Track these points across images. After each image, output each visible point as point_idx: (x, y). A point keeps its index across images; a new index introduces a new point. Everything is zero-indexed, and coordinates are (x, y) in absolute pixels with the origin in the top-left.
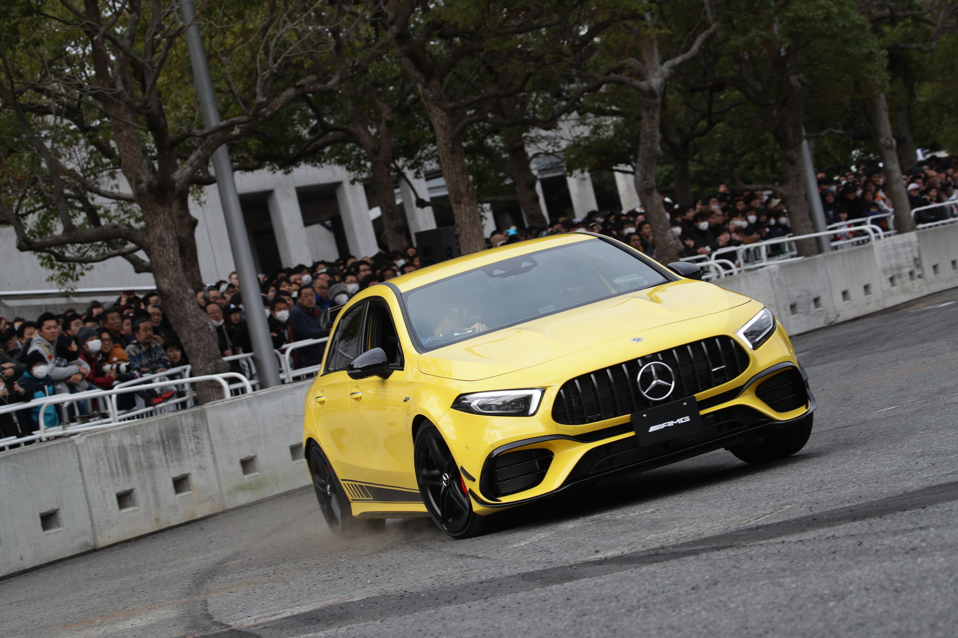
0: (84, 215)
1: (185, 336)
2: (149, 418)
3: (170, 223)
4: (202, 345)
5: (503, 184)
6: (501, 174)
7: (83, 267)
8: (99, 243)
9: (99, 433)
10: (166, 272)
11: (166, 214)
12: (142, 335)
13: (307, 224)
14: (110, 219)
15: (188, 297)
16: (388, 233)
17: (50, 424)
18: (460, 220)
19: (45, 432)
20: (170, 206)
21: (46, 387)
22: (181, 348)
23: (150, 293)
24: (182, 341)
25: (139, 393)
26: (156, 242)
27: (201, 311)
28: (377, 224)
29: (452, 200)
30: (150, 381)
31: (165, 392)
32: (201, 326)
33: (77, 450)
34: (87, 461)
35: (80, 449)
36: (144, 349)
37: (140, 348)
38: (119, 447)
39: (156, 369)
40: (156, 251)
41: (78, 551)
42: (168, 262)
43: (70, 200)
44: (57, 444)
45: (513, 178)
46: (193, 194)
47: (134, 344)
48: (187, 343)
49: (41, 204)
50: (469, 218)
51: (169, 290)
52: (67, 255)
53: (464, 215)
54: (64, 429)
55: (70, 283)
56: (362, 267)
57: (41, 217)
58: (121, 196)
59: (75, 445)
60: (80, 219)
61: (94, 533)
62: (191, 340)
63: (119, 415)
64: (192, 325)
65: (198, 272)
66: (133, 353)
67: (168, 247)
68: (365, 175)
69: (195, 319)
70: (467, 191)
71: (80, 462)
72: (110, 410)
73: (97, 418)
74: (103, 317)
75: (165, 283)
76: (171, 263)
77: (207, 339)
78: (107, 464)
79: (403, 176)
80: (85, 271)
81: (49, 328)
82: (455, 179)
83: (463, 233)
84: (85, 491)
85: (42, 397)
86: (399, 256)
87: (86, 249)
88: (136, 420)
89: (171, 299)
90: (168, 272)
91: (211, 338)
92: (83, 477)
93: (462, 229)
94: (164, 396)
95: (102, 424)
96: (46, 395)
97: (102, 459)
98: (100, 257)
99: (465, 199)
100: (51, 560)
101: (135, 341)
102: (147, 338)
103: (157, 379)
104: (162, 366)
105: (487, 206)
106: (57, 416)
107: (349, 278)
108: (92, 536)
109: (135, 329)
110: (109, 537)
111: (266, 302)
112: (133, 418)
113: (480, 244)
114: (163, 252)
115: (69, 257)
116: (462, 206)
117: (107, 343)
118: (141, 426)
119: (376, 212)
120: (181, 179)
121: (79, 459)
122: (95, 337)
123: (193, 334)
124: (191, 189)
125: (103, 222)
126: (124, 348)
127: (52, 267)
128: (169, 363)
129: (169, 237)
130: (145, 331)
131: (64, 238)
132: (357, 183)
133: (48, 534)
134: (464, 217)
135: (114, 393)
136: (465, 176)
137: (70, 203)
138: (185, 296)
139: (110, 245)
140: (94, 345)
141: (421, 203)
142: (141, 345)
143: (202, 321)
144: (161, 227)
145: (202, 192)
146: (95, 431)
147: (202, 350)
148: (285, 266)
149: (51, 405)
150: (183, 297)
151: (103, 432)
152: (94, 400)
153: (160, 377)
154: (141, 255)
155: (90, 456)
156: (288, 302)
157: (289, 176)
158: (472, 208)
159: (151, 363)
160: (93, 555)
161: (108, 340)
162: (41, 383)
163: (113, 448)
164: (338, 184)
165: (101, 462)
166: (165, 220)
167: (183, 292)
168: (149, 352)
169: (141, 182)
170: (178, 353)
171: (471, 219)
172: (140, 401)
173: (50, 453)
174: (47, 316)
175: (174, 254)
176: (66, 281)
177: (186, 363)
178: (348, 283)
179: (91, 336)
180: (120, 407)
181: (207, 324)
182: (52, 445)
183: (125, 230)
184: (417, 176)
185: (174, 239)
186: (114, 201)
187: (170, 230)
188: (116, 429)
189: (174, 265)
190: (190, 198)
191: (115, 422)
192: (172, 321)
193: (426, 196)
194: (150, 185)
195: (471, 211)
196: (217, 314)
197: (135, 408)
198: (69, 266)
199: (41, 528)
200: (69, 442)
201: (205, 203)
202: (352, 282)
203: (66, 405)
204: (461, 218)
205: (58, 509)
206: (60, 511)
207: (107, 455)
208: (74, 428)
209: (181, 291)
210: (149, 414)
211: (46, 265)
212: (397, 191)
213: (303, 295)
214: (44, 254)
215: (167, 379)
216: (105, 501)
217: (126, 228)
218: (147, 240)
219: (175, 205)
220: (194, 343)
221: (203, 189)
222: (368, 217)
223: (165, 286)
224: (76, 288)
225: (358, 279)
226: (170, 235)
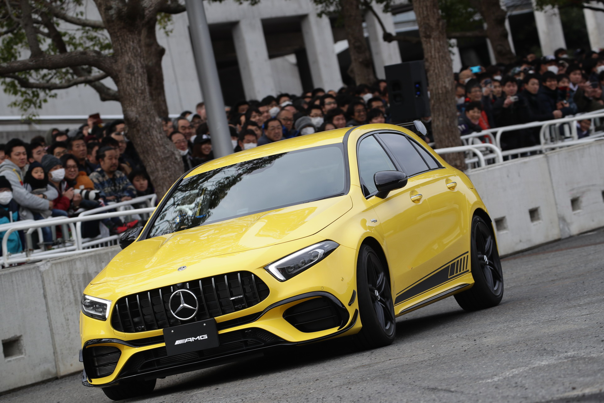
0: (49, 41)
1: (150, 165)
2: (113, 246)
3: (139, 51)
4: (169, 175)
5: (471, 20)
6: (470, 10)
7: (47, 94)
8: (64, 70)
9: (64, 259)
10: (133, 100)
11: (135, 41)
12: (106, 164)
13: (272, 55)
14: (75, 46)
15: (155, 126)
16: (355, 66)
17: (14, 250)
18: (429, 54)
19: (8, 259)
20: (139, 34)
21: (11, 213)
22: (148, 178)
23: (118, 122)
24: (148, 170)
25: (104, 221)
26: (124, 70)
27: (168, 140)
28: (343, 57)
29: (422, 34)
30: (115, 210)
31: (130, 220)
32: (168, 155)
33: (42, 276)
34: (51, 288)
35: (44, 275)
36: (107, 177)
37: (103, 176)
38: (84, 275)
39: (121, 197)
40: (124, 79)
41: (39, 379)
42: (136, 90)
43: (35, 25)
44: (22, 270)
45: (482, 14)
46: (160, 23)
47: (98, 172)
48: (153, 172)
49: (5, 29)
50: (439, 52)
51: (136, 119)
52: (31, 80)
53: (433, 49)
54: (27, 256)
55: (32, 109)
56: (327, 100)
57: (5, 42)
58: (88, 22)
59: (40, 272)
60: (46, 45)
61: (56, 361)
62: (157, 170)
63: (83, 243)
64: (159, 153)
65: (165, 101)
66: (96, 181)
67: (136, 75)
68: (332, 9)
69: (162, 148)
70: (437, 25)
71: (44, 289)
72: (74, 237)
73: (60, 246)
74: (67, 144)
75: (132, 111)
76: (139, 91)
77: (173, 169)
78: (71, 291)
79: (370, 9)
80: (48, 98)
81: (19, 154)
82: (425, 13)
83: (432, 68)
84: (49, 318)
85: (5, 223)
86: (366, 90)
87: (50, 76)
88: (100, 248)
89: (138, 128)
90: (136, 101)
91: (177, 168)
92: (47, 304)
93: (431, 63)
94: (128, 224)
95: (66, 251)
96: (10, 221)
97: (67, 287)
98: (66, 84)
99: (435, 34)
100: (11, 388)
101: (99, 169)
102: (111, 166)
103: (122, 208)
104: (127, 194)
105: (453, 41)
106: (20, 243)
107: (314, 112)
108: (54, 363)
109: (100, 157)
110: (71, 365)
111: (233, 133)
112: (97, 246)
113: (449, 79)
114: (131, 80)
115: (33, 84)
116: (432, 40)
117: (73, 170)
118: (107, 253)
119: (343, 45)
120: (151, 7)
121: (44, 286)
122: (58, 166)
123: (159, 163)
124: (159, 17)
125: (69, 49)
126: (88, 175)
127: (15, 93)
128: (135, 192)
129: (137, 65)
130: (111, 159)
131: (31, 63)
132: (324, 16)
133: (10, 361)
134: (433, 52)
135: (78, 221)
136: (435, 10)
137: (35, 28)
138: (152, 124)
139: (76, 72)
140: (59, 173)
141: (388, 37)
142: (105, 173)
143: (168, 151)
144: (130, 54)
145: (169, 20)
146: (60, 258)
147: (168, 179)
148: (248, 99)
149: (15, 232)
150: (150, 126)
151: (68, 259)
152: (59, 228)
153: (125, 205)
154: (109, 82)
155: (55, 283)
156: (256, 132)
157: (256, 7)
158: (442, 43)
159: (115, 191)
160: (54, 383)
161: (74, 167)
162: (7, 209)
163: (78, 275)
164: (303, 18)
165: (66, 290)
166: (134, 48)
167: (151, 121)
168: (113, 181)
169: (110, 8)
170: (145, 183)
171: (441, 54)
172: (104, 229)
173: (14, 279)
174: (16, 142)
175: (142, 82)
176: (29, 107)
177: (152, 192)
178: (313, 116)
179: (55, 165)
180: (84, 236)
181: (173, 154)
182: (17, 271)
183: (93, 56)
184: (386, 10)
185: (142, 67)
186: (80, 27)
187: (139, 58)
188: (81, 256)
189: (142, 94)
190: (158, 27)
191: (79, 249)
192: (138, 150)
193: (392, 30)
194: (119, 11)
195: (440, 45)
196: (183, 144)
197: (99, 236)
198: (33, 92)
199: (3, 355)
200: (34, 268)
201: (171, 32)
202: (316, 116)
203: (30, 231)
204: (431, 52)
205: (21, 336)
206: (22, 338)
207: (71, 282)
208: (37, 255)
209: (148, 120)
210: (113, 242)
211: (10, 91)
212: (364, 25)
213: (270, 128)
214: (8, 80)
215: (132, 207)
216: (68, 329)
217: (94, 54)
218: (115, 67)
219: (144, 32)
220: (160, 173)
221: (170, 18)
222: (333, 51)
223: (133, 114)
224: (38, 115)
225: (323, 112)
226: (139, 63)
